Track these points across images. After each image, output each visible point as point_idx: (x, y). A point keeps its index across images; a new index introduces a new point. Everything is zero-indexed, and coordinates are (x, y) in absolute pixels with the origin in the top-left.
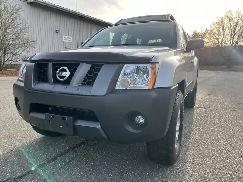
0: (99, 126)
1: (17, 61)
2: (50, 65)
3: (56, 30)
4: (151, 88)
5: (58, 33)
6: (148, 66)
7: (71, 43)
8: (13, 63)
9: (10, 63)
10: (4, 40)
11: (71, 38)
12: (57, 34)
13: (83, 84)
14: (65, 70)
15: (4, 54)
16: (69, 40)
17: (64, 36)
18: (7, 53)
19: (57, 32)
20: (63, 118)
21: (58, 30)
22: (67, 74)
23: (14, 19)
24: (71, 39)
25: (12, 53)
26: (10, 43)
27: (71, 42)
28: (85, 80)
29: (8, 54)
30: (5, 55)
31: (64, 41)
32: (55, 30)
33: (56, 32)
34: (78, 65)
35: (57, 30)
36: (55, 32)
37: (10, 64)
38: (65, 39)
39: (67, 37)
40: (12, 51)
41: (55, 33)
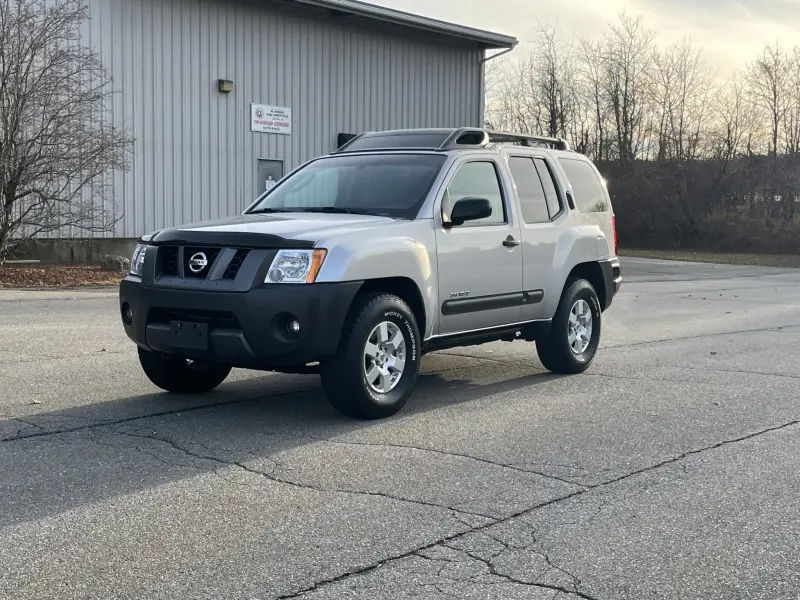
0: (241, 336)
1: (58, 226)
2: (181, 249)
3: (221, 82)
4: (310, 281)
5: (227, 92)
6: (310, 252)
7: (289, 138)
8: (40, 235)
9: (30, 233)
10: (11, 141)
11: (287, 111)
12: (224, 96)
13: (224, 277)
14: (201, 258)
15: (8, 197)
16: (278, 124)
17: (255, 107)
18: (17, 194)
19: (226, 87)
20: (195, 326)
21: (231, 79)
22: (204, 262)
23: (54, 60)
24: (288, 121)
25: (39, 192)
26: (33, 151)
27: (288, 130)
28: (227, 271)
29: (25, 198)
30: (9, 202)
31: (255, 127)
32: (215, 78)
33: (221, 91)
34: (219, 250)
35: (223, 78)
36: (214, 87)
37: (30, 239)
38: (262, 120)
39: (266, 109)
40: (39, 184)
41: (215, 95)
